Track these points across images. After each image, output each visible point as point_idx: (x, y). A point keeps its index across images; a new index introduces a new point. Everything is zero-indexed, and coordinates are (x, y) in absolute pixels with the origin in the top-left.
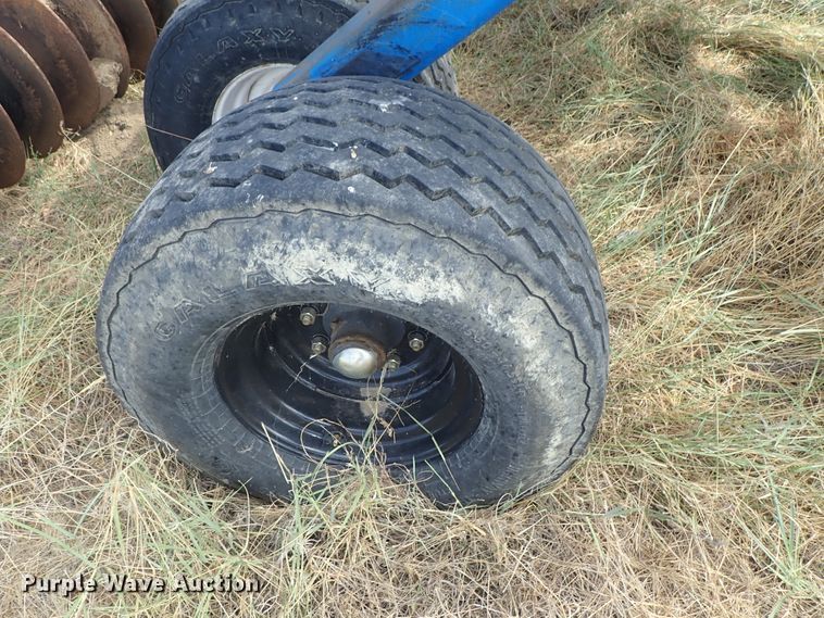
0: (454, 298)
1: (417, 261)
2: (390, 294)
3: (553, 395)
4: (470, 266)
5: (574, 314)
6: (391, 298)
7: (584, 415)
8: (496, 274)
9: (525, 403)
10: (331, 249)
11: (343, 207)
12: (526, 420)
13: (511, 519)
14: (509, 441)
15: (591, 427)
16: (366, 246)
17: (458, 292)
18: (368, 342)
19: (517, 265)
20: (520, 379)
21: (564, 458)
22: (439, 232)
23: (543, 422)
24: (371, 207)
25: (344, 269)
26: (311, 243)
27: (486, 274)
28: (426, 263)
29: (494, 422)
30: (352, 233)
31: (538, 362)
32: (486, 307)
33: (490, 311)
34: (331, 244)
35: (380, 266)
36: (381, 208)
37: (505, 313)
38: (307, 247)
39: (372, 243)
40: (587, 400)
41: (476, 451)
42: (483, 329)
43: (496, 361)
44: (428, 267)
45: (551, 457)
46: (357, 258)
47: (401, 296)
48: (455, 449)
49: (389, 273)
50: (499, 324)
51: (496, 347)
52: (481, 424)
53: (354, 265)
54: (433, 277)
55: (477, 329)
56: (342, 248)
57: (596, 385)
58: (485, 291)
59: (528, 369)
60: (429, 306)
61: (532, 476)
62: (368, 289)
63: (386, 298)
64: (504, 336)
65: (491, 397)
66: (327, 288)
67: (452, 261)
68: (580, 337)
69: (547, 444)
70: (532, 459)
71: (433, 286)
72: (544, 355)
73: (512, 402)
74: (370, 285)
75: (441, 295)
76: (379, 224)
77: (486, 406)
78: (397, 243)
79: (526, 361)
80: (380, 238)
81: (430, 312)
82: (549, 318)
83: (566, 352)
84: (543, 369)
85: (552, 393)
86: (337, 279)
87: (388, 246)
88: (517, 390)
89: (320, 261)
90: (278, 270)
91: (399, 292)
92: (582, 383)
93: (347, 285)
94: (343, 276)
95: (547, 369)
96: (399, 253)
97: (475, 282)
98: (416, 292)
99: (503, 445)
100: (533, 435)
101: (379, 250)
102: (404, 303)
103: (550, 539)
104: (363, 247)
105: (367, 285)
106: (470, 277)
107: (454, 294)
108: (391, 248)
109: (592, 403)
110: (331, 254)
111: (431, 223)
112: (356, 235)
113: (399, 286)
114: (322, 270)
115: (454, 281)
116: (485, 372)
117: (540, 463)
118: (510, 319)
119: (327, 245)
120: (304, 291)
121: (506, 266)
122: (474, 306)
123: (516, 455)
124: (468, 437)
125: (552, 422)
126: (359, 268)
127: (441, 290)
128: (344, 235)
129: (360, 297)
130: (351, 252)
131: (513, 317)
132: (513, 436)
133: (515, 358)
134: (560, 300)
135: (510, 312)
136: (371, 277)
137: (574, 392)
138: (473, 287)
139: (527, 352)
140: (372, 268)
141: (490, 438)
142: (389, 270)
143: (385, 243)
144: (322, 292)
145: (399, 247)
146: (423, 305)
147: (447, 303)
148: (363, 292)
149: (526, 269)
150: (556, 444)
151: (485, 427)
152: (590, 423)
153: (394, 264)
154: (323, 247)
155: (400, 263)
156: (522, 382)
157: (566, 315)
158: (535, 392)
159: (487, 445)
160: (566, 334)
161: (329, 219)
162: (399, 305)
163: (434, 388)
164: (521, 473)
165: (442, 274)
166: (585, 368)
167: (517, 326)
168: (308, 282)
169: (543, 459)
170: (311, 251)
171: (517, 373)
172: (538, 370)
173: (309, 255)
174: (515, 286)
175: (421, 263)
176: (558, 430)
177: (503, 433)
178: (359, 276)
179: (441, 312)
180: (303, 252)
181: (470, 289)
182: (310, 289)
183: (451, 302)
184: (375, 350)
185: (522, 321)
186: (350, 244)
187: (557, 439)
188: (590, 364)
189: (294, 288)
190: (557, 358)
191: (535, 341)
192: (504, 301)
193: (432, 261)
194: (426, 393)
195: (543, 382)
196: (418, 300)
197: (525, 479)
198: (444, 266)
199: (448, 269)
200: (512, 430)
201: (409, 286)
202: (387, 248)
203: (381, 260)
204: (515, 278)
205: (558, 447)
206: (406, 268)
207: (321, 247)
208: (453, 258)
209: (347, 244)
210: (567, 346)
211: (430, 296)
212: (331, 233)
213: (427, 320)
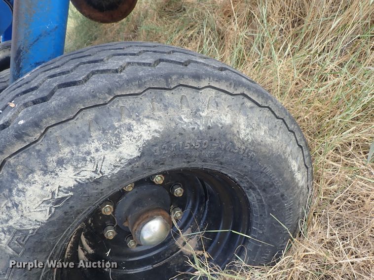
0: (156, 131)
1: (110, 128)
2: (115, 166)
3: (269, 140)
4: (146, 103)
5: (234, 81)
6: (119, 169)
7: (294, 138)
8: (167, 94)
9: (259, 160)
10: (45, 172)
11: (26, 138)
12: (269, 170)
13: (313, 233)
14: (272, 191)
15: (303, 142)
16: (67, 150)
17: (154, 125)
18: (150, 214)
19: (174, 77)
20: (243, 147)
21: (306, 173)
22: (106, 98)
23: (278, 161)
24: (44, 121)
25: (67, 178)
26: (28, 182)
27: (161, 100)
28: (116, 124)
29: (254, 189)
30: (48, 150)
31: (242, 127)
32: (181, 119)
33: (186, 120)
34: (42, 170)
35: (89, 153)
36: (51, 115)
37: (195, 114)
38: (27, 187)
39: (69, 143)
40: (288, 128)
41: (261, 215)
42: (192, 135)
43: (220, 148)
44: (120, 126)
45: (300, 178)
46: (68, 162)
47: (122, 161)
48: (249, 225)
49: (99, 153)
50: (199, 123)
51: (212, 140)
52: (249, 198)
53: (70, 169)
54: (130, 130)
55: (190, 139)
56: (52, 165)
57: (284, 114)
58: (171, 111)
59: (242, 136)
60: (147, 151)
61: (301, 199)
62: (98, 177)
63: (116, 172)
64: (209, 128)
65: (240, 176)
66: (71, 202)
67: (132, 109)
68: (251, 92)
69: (292, 173)
70: (293, 189)
71: (135, 135)
72: (242, 120)
73: (252, 166)
74: (95, 172)
75: (147, 137)
76: (61, 128)
77: (242, 185)
78: (85, 129)
79: (236, 132)
80: (71, 135)
81: (151, 155)
82: (224, 96)
83: (251, 108)
84: (250, 129)
85: (268, 139)
86: (70, 189)
87: (81, 136)
88: (248, 156)
89: (46, 188)
90: (24, 221)
91: (118, 160)
92: (277, 120)
93: (80, 187)
94: (72, 184)
95: (251, 127)
96: (93, 134)
97: (159, 110)
98: (129, 150)
99: (271, 197)
100: (281, 175)
101: (77, 144)
102: (130, 164)
103: (342, 223)
104: (65, 151)
105: (93, 175)
106: (153, 109)
107: (153, 129)
108: (84, 135)
109: (292, 127)
110: (48, 176)
111: (94, 96)
112: (53, 147)
113: (115, 155)
114: (53, 193)
115: (145, 120)
116: (221, 163)
117: (298, 188)
118: (203, 114)
119: (39, 173)
120: (59, 219)
121: (168, 84)
122: (173, 125)
123: (282, 195)
124: (249, 212)
125: (283, 157)
126: (76, 168)
127: (143, 133)
128: (45, 156)
129: (100, 187)
130: (61, 162)
131: (203, 111)
132: (271, 186)
133: (229, 136)
134: (219, 79)
135: (198, 110)
136: (90, 167)
137: (278, 128)
138: (160, 114)
139: (231, 126)
140: (84, 159)
141: (261, 201)
142: (97, 150)
143: (77, 136)
144: (71, 207)
145: (89, 130)
146: (143, 154)
147: (155, 138)
148: (97, 182)
149: (182, 76)
150: (296, 168)
151: (252, 197)
152: (301, 140)
153: (96, 144)
154: (37, 176)
155: (99, 140)
156: (247, 148)
157: (231, 84)
158: (259, 147)
159: (263, 205)
160: (242, 97)
161: (24, 155)
162: (129, 168)
163: (209, 205)
164: (294, 203)
165: (134, 123)
166: (270, 109)
167: (210, 115)
168: (53, 210)
169: (298, 184)
170: (33, 187)
171: (238, 145)
172: (247, 131)
173: (34, 191)
174: (185, 92)
175: (113, 127)
176: (290, 159)
177: (264, 190)
178: (82, 174)
179: (157, 148)
180: (28, 193)
181: (160, 117)
182: (60, 213)
183: (157, 135)
184: (158, 215)
185: (210, 110)
186: (55, 158)
187: (294, 165)
188: (270, 104)
189: (50, 223)
190: (250, 115)
191: (229, 116)
192: (188, 106)
193: (119, 120)
194: (208, 212)
195: (257, 137)
196: (136, 154)
197: (299, 204)
198: (130, 117)
199: (134, 116)
200: (268, 183)
201: (120, 149)
202: (81, 138)
203: (85, 149)
204: (181, 87)
205: (299, 169)
206: (107, 140)
207: (37, 178)
208: (130, 107)
209: (52, 160)
210: (249, 104)
211: (140, 143)
212: (34, 163)
213: (156, 163)
